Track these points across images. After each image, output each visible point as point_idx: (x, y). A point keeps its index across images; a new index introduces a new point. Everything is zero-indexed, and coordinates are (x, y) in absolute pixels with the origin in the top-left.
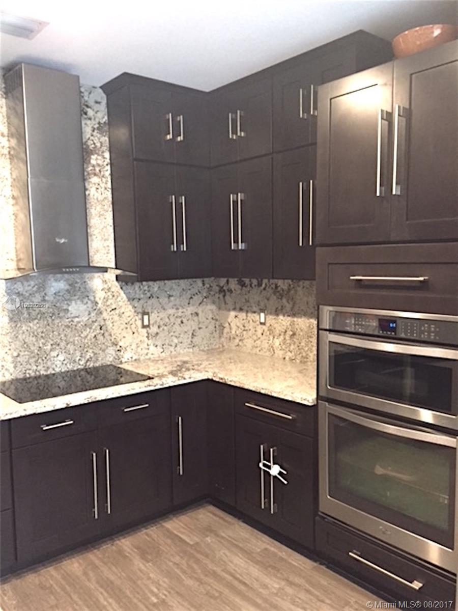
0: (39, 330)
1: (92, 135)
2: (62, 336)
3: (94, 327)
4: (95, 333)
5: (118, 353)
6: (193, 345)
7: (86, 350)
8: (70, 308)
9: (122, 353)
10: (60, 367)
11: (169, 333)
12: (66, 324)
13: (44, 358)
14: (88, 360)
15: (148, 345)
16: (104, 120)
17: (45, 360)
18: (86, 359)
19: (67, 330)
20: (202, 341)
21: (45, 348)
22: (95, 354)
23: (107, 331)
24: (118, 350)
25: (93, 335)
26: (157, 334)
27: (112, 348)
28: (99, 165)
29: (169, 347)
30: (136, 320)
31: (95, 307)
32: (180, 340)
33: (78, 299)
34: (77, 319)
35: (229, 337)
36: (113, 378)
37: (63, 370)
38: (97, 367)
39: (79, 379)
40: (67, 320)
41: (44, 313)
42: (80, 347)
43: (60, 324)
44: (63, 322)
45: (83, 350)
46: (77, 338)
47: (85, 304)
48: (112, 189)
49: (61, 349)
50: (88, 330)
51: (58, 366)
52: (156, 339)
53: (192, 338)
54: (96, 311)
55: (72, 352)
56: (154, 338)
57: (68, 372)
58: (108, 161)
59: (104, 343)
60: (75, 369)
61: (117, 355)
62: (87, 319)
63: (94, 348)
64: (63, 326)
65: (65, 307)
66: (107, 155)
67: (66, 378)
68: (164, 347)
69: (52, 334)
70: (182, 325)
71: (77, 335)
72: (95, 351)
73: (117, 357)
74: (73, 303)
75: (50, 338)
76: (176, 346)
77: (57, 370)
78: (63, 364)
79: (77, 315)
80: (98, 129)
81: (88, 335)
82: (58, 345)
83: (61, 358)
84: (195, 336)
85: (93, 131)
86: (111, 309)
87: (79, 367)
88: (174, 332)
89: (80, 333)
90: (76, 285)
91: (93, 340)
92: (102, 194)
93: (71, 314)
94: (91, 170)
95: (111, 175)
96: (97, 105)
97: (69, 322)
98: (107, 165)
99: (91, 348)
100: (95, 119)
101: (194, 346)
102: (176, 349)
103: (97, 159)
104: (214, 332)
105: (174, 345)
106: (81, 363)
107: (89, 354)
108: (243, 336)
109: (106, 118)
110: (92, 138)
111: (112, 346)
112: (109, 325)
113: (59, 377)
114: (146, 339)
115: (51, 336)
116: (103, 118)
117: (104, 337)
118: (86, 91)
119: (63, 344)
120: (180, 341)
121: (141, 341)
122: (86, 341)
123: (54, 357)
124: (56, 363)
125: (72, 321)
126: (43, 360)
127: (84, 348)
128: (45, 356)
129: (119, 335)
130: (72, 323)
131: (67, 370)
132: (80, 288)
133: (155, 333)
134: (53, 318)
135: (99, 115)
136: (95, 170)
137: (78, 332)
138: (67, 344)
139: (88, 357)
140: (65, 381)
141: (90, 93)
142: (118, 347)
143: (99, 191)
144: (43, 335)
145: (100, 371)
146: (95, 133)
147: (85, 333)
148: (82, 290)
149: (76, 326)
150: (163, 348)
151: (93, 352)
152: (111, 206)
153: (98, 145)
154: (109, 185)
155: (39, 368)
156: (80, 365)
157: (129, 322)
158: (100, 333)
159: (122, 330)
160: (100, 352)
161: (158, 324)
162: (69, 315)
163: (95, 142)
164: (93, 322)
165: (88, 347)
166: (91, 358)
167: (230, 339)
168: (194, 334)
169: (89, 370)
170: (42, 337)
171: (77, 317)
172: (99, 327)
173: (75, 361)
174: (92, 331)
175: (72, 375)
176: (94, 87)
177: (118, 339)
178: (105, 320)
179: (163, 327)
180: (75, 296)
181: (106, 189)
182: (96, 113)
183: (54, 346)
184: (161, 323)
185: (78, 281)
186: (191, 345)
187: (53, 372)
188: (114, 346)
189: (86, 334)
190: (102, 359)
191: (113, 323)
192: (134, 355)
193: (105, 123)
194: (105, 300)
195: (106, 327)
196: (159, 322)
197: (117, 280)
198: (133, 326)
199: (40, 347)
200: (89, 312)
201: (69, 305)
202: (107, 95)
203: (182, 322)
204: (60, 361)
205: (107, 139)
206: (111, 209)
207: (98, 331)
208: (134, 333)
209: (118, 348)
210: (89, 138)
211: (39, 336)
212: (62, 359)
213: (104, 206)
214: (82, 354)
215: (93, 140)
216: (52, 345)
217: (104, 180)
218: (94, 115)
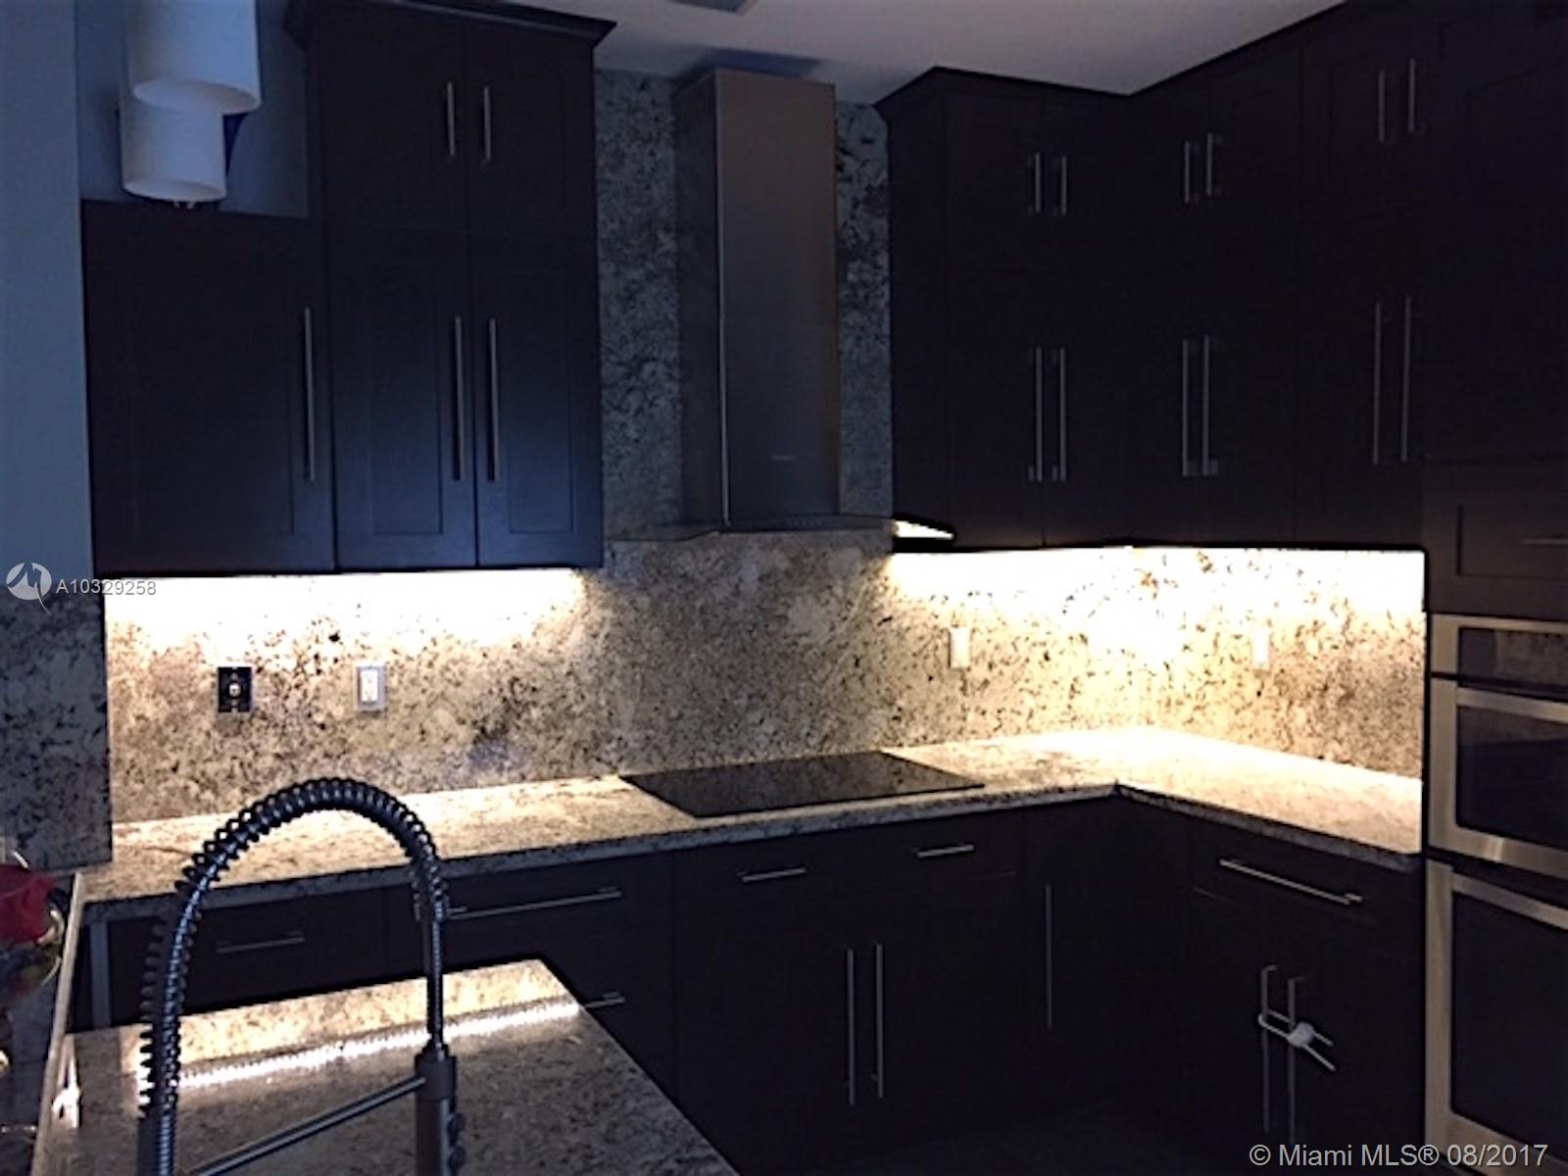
0: (726, 662)
1: (853, 217)
2: (773, 676)
3: (841, 660)
4: (844, 675)
5: (894, 723)
6: (1072, 715)
7: (822, 712)
8: (790, 614)
9: (903, 725)
10: (766, 749)
11: (1015, 682)
12: (780, 650)
13: (732, 726)
14: (826, 737)
15: (964, 710)
16: (879, 181)
17: (736, 731)
18: (823, 734)
19: (783, 664)
20: (1096, 707)
21: (736, 702)
22: (843, 723)
23: (870, 669)
24: (895, 718)
25: (839, 679)
26: (986, 683)
27: (880, 712)
28: (864, 284)
29: (1014, 716)
30: (936, 648)
31: (844, 614)
32: (1041, 700)
33: (809, 592)
34: (804, 640)
35: (1164, 701)
36: (881, 783)
37: (772, 758)
38: (846, 755)
39: (806, 780)
40: (786, 641)
41: (736, 624)
42: (811, 704)
43: (768, 649)
44: (774, 646)
45: (817, 712)
46: (803, 685)
47: (822, 606)
48: (892, 338)
49: (769, 706)
50: (829, 666)
51: (762, 746)
52: (982, 696)
53: (1072, 697)
54: (846, 623)
55: (792, 715)
56: (978, 693)
57: (783, 761)
58: (885, 273)
59: (862, 699)
60: (798, 756)
61: (891, 728)
62: (827, 638)
63: (841, 708)
64: (775, 656)
65: (781, 611)
66: (883, 260)
67: (777, 776)
68: (1002, 715)
69: (750, 671)
70: (1046, 664)
71: (804, 676)
72: (843, 717)
73: (889, 734)
74: (799, 599)
75: (746, 682)
76: (1031, 715)
77: (760, 756)
78: (772, 741)
79: (806, 630)
80: (867, 201)
81: (827, 677)
82: (763, 697)
83: (769, 728)
84: (1079, 692)
85: (855, 206)
86: (880, 619)
87: (807, 751)
88: (1027, 681)
89: (810, 672)
90: (805, 561)
91: (840, 689)
92: (868, 351)
93: (793, 626)
94: (847, 296)
95: (892, 304)
96: (867, 147)
97: (789, 645)
98: (883, 283)
99: (833, 710)
100: (859, 180)
101: (1074, 719)
102: (1031, 722)
103: (860, 270)
104: (1127, 685)
105: (1026, 713)
106: (813, 742)
107: (829, 722)
108: (1204, 696)
109: (884, 175)
110: (851, 223)
111: (881, 707)
112: (875, 657)
113: (763, 772)
114: (959, 695)
115: (748, 675)
116: (877, 175)
117: (863, 685)
118: (843, 116)
119: (773, 696)
120: (1041, 704)
121: (947, 699)
122: (823, 691)
123: (754, 725)
124: (757, 739)
125: (796, 644)
126: (730, 731)
127: (820, 707)
128: (735, 721)
129: (898, 683)
130: (793, 648)
131: (781, 756)
132: (813, 567)
133: (982, 680)
134: (755, 634)
135: (869, 169)
136: (856, 295)
137: (807, 671)
138: (783, 696)
139: (826, 729)
140: (775, 781)
141: (852, 120)
142: (895, 709)
143: (863, 343)
144: (732, 672)
145: (853, 764)
146: (859, 212)
147: (822, 674)
148: (819, 570)
149: (802, 655)
150: (999, 719)
151: (838, 719)
152: (889, 376)
153: (865, 238)
154: (886, 330)
155: (723, 747)
156: (808, 746)
157: (920, 652)
158: (854, 675)
159: (905, 669)
160: (854, 718)
161: (988, 659)
162: (788, 629)
163: (858, 231)
164: (839, 646)
165: (828, 705)
166: (833, 732)
167: (1168, 704)
168: (1077, 688)
169: (827, 761)
170: (730, 677)
171: (806, 635)
172: (854, 661)
173: (797, 738)
174: (837, 668)
175: (791, 769)
176: (861, 107)
177: (896, 692)
178: (866, 644)
179: (1001, 667)
180: (802, 584)
181: (877, 338)
182: (863, 165)
183: (754, 700)
184: (997, 658)
185: (811, 550)
186: (1069, 714)
187: (751, 760)
188: (886, 706)
189: (823, 676)
190: (858, 737)
191: (883, 652)
192: (930, 732)
193: (881, 187)
194: (868, 598)
195: (869, 661)
196: (992, 656)
198: (930, 661)
199: (725, 700)
200: (832, 623)
201: (789, 607)
202: (889, 124)
203: (1047, 658)
204: (766, 734)
205: (884, 223)
206: (887, 384)
207: (851, 670)
208: (931, 678)
209: (895, 712)
210: (845, 224)
211: (724, 676)
212: (771, 730)
213: (873, 377)
214: (813, 721)
215: (853, 228)
216: (750, 697)
217: (874, 318)
218: (857, 172)
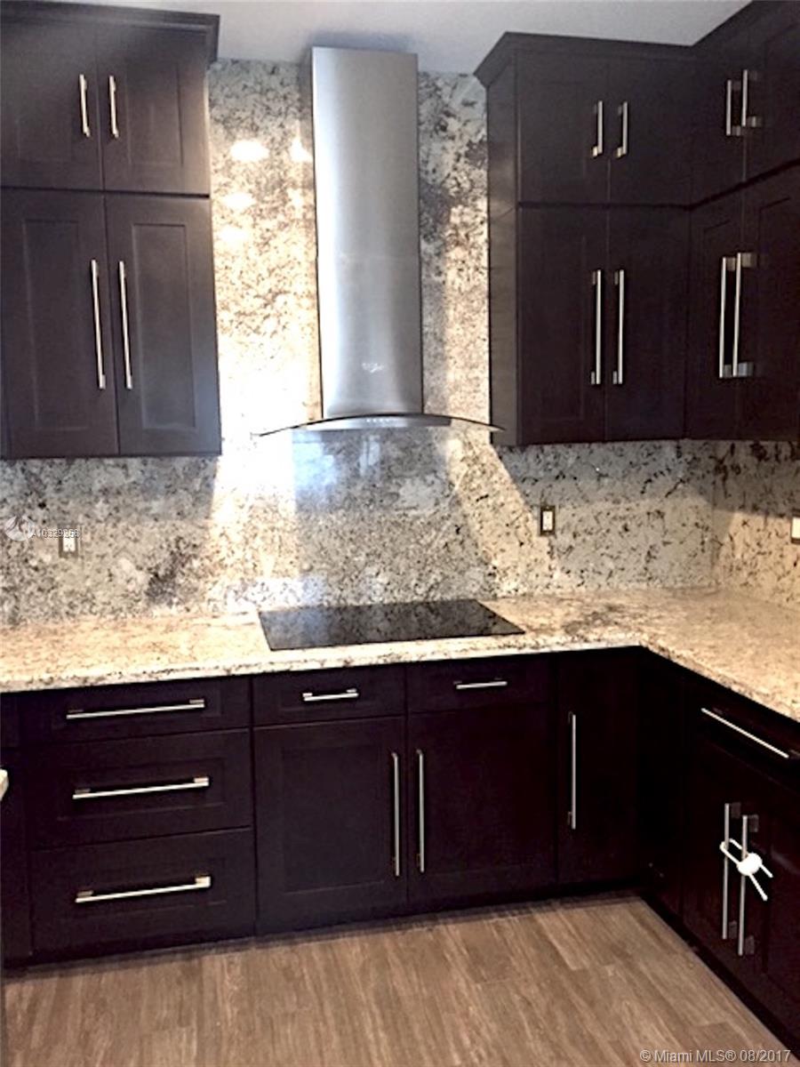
0: (347, 528)
1: (455, 169)
2: (387, 540)
3: (444, 528)
4: (446, 540)
5: (489, 578)
6: (648, 575)
7: (428, 568)
8: (401, 492)
9: (497, 580)
10: (381, 595)
11: (597, 549)
12: (393, 520)
13: (353, 577)
14: (432, 587)
15: (550, 568)
16: (480, 137)
17: (356, 582)
18: (429, 585)
19: (395, 530)
20: (671, 570)
21: (356, 559)
22: (445, 577)
23: (468, 536)
24: (490, 574)
25: (443, 542)
26: (571, 548)
27: (478, 569)
28: (465, 225)
29: (596, 575)
30: (527, 520)
31: (447, 492)
32: (621, 563)
33: (417, 475)
34: (413, 513)
35: (728, 566)
36: (478, 624)
37: (386, 602)
38: (448, 602)
39: (414, 619)
40: (397, 513)
41: (355, 499)
42: (419, 562)
43: (383, 519)
44: (388, 516)
45: (424, 568)
46: (412, 546)
47: (429, 486)
48: (490, 269)
49: (384, 563)
50: (434, 533)
51: (378, 593)
52: (566, 558)
53: (648, 562)
54: (448, 500)
55: (402, 570)
56: (563, 557)
57: (395, 604)
58: (485, 215)
59: (462, 559)
60: (408, 601)
61: (487, 582)
62: (432, 511)
63: (444, 566)
64: (388, 524)
65: (393, 489)
66: (482, 204)
67: (390, 616)
68: (584, 574)
69: (368, 535)
70: (625, 535)
71: (413, 540)
72: (446, 573)
73: (487, 587)
74: (408, 481)
75: (364, 543)
76: (610, 575)
77: (377, 599)
78: (386, 590)
79: (414, 504)
80: (467, 155)
81: (432, 542)
82: (379, 556)
83: (383, 579)
84: (655, 558)
85: (458, 160)
86: (477, 497)
87: (415, 598)
88: (607, 548)
89: (419, 537)
90: (413, 450)
91: (443, 552)
92: (469, 280)
93: (403, 502)
94: (450, 235)
95: (489, 241)
96: (468, 109)
97: (400, 517)
98: (482, 223)
99: (437, 566)
100: (461, 136)
101: (650, 579)
102: (610, 580)
103: (462, 214)
104: (700, 553)
105: (605, 572)
106: (419, 591)
107: (433, 576)
108: (756, 564)
109: (484, 132)
110: (454, 174)
111: (479, 565)
112: (474, 526)
113: (379, 612)
114: (547, 558)
115: (366, 539)
116: (479, 131)
117: (463, 548)
118: (446, 84)
119: (387, 555)
120: (620, 566)
121: (536, 560)
122: (429, 552)
123: (371, 577)
124: (374, 587)
125: (405, 515)
126: (352, 580)
127: (425, 565)
128: (356, 573)
129: (493, 547)
130: (403, 518)
131: (394, 601)
132: (420, 455)
133: (567, 546)
134: (371, 507)
135: (471, 128)
136: (457, 235)
137: (415, 537)
138: (395, 555)
139: (432, 582)
140: (389, 620)
141: (454, 88)
142: (491, 567)
143: (463, 274)
144: (353, 536)
145: (455, 609)
146: (459, 165)
147: (428, 539)
148: (425, 458)
149: (411, 524)
150: (582, 577)
151: (441, 573)
152: (486, 301)
153: (466, 186)
154: (484, 262)
155: (345, 593)
156: (417, 594)
157: (512, 523)
158: (455, 540)
159: (499, 536)
160: (456, 574)
161: (573, 530)
162: (399, 503)
163: (460, 180)
164: (443, 518)
165: (433, 562)
166: (438, 584)
167: (731, 570)
168: (653, 554)
169: (432, 605)
170: (351, 539)
171: (415, 508)
172: (455, 529)
173: (407, 588)
174: (441, 534)
175: (402, 610)
176: (464, 76)
177: (491, 554)
178: (465, 516)
179: (583, 536)
180: (411, 469)
181: (477, 269)
182: (465, 124)
183: (371, 558)
184: (580, 529)
185: (418, 442)
186: (645, 575)
187: (369, 603)
188: (483, 566)
189: (429, 540)
190: (458, 588)
191: (481, 522)
192: (521, 586)
193: (481, 141)
194: (467, 480)
195: (468, 530)
196: (576, 527)
197: (492, 442)
198: (521, 530)
199: (347, 558)
200: (437, 499)
201: (400, 486)
202: (488, 88)
203: (626, 529)
204: (381, 584)
205: (483, 172)
206: (485, 308)
207: (452, 536)
208: (522, 544)
209: (490, 569)
210: (449, 175)
211: (346, 539)
212: (385, 581)
213: (473, 301)
214: (421, 575)
215: (456, 179)
216: (367, 555)
217: (474, 252)
218: (459, 130)
